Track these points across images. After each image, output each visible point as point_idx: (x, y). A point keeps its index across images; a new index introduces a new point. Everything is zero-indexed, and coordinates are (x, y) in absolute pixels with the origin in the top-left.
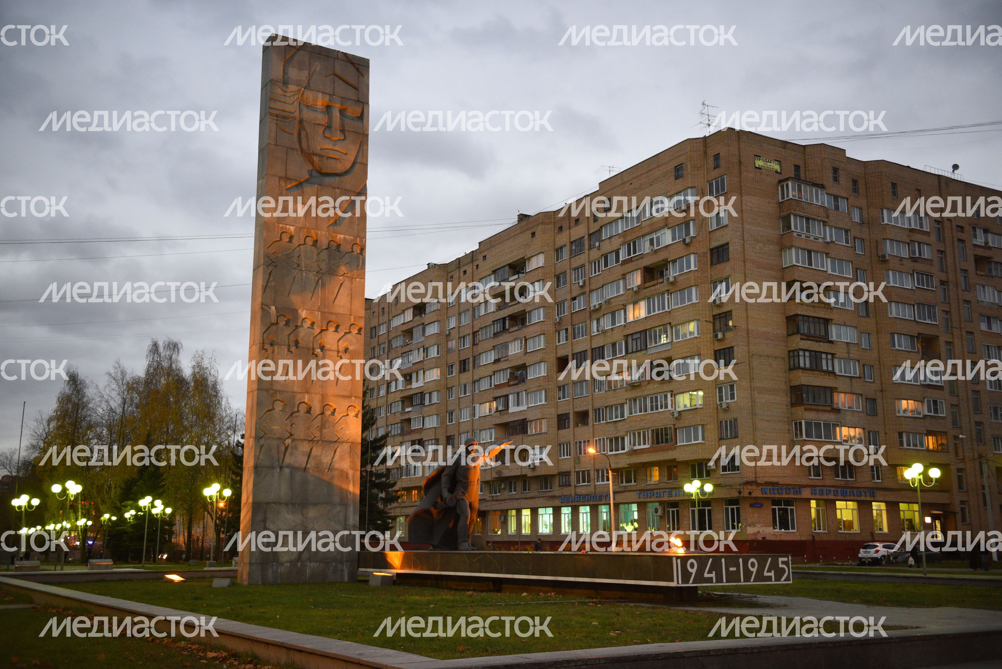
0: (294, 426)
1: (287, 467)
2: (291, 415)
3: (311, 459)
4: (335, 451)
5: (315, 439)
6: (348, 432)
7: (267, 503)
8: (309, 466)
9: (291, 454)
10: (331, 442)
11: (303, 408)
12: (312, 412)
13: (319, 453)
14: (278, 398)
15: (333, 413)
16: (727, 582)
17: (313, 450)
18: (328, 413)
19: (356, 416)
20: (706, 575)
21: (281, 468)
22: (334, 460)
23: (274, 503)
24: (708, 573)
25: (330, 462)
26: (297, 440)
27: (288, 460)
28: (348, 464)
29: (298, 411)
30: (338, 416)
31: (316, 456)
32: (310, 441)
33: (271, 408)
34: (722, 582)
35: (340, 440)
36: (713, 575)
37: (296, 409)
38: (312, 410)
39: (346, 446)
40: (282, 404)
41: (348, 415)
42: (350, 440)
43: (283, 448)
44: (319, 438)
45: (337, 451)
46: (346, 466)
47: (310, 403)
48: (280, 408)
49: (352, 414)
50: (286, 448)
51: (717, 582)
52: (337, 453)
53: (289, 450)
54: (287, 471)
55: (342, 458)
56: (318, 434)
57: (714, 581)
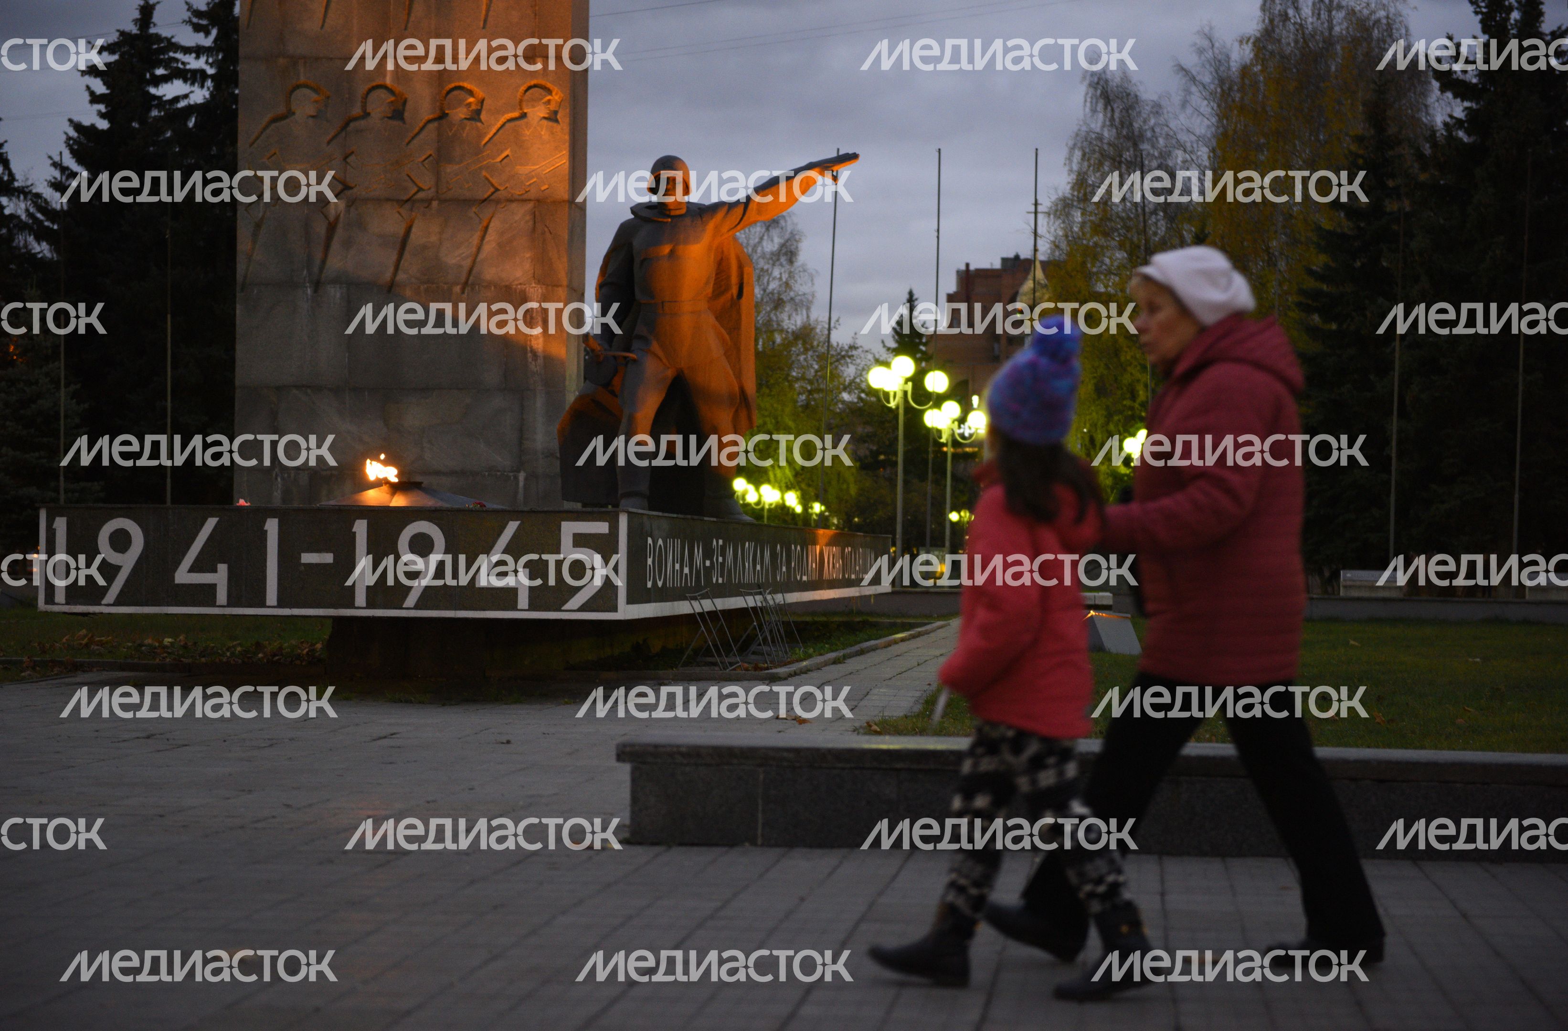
0: (351, 159)
1: (336, 281)
2: (347, 124)
3: (407, 255)
4: (486, 228)
5: (421, 195)
6: (523, 170)
7: (278, 389)
8: (401, 276)
9: (348, 244)
10: (468, 202)
11: (379, 105)
12: (407, 115)
13: (434, 239)
14: (302, 79)
15: (476, 115)
16: (281, 604)
17: (414, 230)
18: (460, 113)
19: (553, 117)
20: (183, 576)
21: (317, 285)
22: (482, 256)
23: (297, 387)
24: (195, 568)
25: (467, 263)
26: (366, 200)
27: (336, 262)
28: (527, 266)
29: (366, 115)
30: (492, 123)
31: (425, 247)
32: (402, 203)
33: (281, 110)
34: (263, 604)
35: (502, 194)
36: (220, 577)
37: (357, 110)
38: (408, 106)
39: (520, 214)
40: (314, 96)
41: (524, 116)
42: (533, 194)
43: (321, 229)
44: (431, 193)
45: (490, 230)
46: (519, 273)
47: (398, 88)
48: (311, 110)
49: (537, 112)
50: (332, 228)
51: (232, 601)
52: (491, 236)
53: (340, 233)
54: (335, 293)
55: (505, 250)
56: (427, 181)
57: (222, 596)
